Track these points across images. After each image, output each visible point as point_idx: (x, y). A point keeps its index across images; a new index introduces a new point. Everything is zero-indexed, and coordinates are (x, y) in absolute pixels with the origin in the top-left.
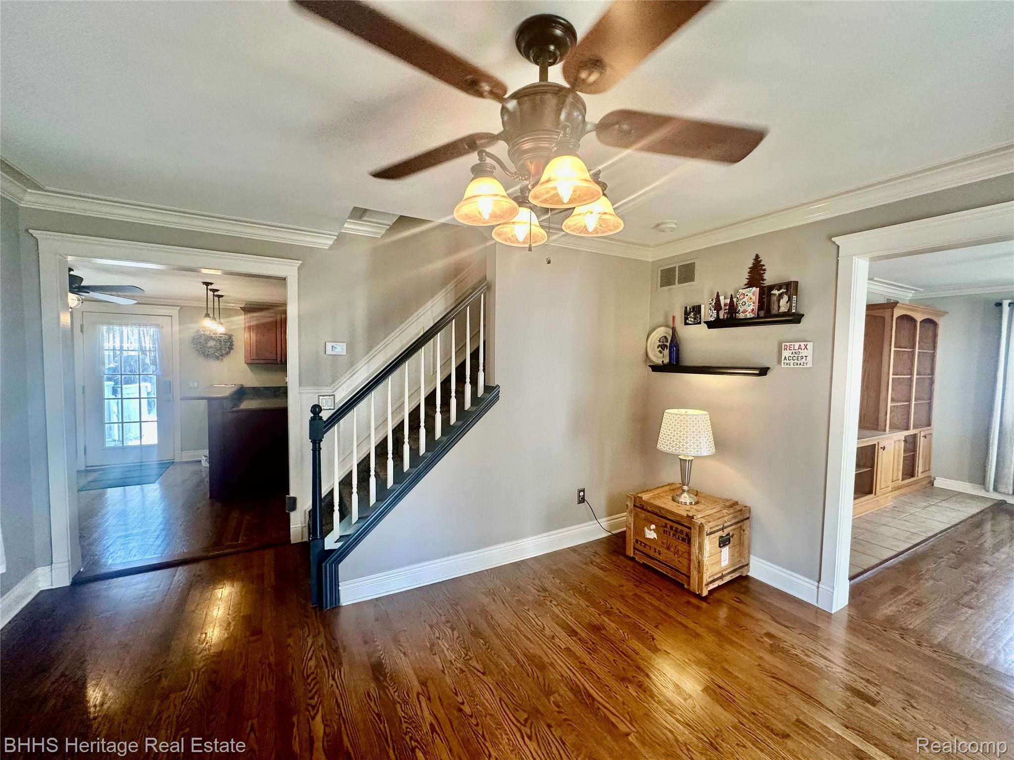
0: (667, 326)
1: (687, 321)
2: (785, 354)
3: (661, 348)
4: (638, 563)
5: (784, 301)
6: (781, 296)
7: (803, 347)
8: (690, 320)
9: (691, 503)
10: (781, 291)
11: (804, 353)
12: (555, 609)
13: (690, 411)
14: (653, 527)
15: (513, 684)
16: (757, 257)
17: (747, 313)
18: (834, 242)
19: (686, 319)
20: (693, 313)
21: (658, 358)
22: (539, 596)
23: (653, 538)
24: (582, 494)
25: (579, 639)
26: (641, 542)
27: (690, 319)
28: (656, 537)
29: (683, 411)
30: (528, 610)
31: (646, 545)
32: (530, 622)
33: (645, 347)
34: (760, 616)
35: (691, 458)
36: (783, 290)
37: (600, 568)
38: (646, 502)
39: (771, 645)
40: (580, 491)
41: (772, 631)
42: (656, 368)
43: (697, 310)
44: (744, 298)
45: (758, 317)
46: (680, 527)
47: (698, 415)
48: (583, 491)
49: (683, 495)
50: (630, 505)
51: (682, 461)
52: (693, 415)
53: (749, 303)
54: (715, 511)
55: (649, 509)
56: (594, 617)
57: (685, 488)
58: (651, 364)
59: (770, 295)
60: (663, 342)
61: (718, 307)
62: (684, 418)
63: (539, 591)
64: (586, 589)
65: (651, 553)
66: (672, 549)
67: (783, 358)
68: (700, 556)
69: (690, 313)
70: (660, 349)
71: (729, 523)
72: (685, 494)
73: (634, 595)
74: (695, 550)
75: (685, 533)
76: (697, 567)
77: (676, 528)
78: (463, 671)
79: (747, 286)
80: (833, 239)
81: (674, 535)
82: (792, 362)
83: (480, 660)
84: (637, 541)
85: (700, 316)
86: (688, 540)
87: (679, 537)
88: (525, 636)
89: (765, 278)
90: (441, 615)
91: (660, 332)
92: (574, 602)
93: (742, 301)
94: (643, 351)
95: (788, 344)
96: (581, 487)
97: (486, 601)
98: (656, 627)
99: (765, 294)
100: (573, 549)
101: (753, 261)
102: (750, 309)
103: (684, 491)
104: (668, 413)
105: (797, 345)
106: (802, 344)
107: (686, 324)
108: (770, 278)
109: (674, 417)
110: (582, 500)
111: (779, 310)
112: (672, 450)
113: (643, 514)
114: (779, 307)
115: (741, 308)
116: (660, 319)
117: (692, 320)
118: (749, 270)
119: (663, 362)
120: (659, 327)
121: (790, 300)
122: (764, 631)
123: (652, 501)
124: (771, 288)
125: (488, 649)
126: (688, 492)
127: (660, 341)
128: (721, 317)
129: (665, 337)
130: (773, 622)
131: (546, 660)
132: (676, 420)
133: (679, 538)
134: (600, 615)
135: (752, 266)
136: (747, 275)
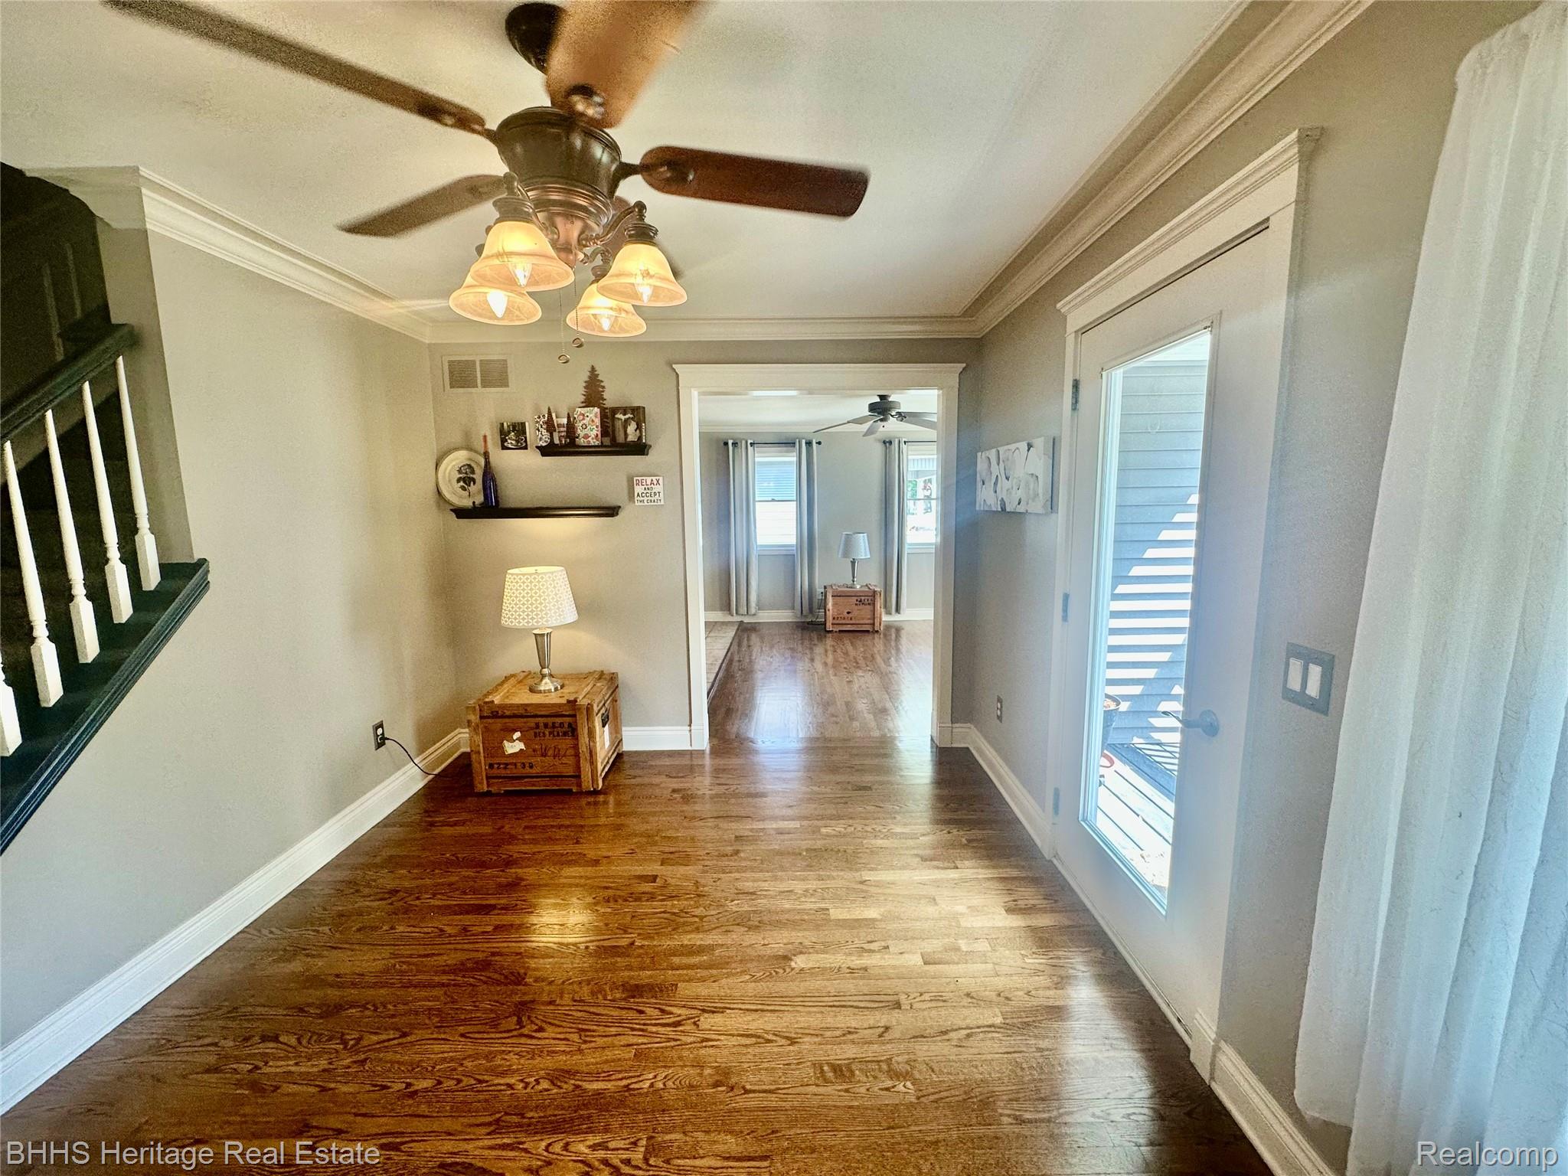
0: (469, 448)
1: (506, 444)
2: (638, 489)
3: (465, 482)
4: (498, 795)
5: (632, 428)
6: (626, 422)
7: (655, 482)
8: (510, 443)
9: (556, 689)
10: (627, 416)
11: (657, 488)
12: (433, 902)
13: (541, 569)
14: (517, 735)
15: (465, 1009)
16: (593, 368)
17: (590, 439)
18: (674, 370)
19: (503, 441)
20: (513, 434)
21: (461, 497)
22: (391, 904)
23: (517, 750)
24: (380, 731)
25: (502, 909)
26: (499, 764)
27: (509, 441)
28: (523, 747)
29: (531, 570)
30: (392, 928)
31: (507, 764)
32: (413, 938)
33: (434, 480)
34: (656, 780)
35: (549, 631)
36: (629, 416)
37: (451, 826)
38: (500, 706)
39: (682, 797)
40: (376, 728)
41: (676, 786)
42: (461, 513)
43: (519, 429)
44: (583, 419)
45: (602, 446)
46: (558, 720)
47: (552, 573)
48: (381, 725)
49: (544, 682)
50: (474, 718)
51: (539, 638)
52: (545, 574)
53: (590, 428)
54: (589, 687)
55: (508, 713)
56: (497, 877)
57: (546, 671)
58: (452, 508)
59: (613, 418)
60: (466, 473)
61: (550, 426)
62: (535, 578)
63: (385, 899)
64: (457, 858)
65: (520, 771)
66: (550, 753)
67: (636, 495)
68: (591, 744)
69: (509, 432)
70: (462, 483)
71: (608, 696)
72: (547, 680)
73: (524, 829)
74: (584, 739)
75: (566, 726)
76: (588, 758)
77: (554, 723)
78: (363, 1062)
79: (584, 405)
80: (674, 366)
81: (550, 733)
82: (645, 499)
83: (378, 1028)
84: (491, 766)
85: (526, 438)
86: (573, 731)
87: (558, 733)
88: (420, 956)
89: (605, 397)
90: (216, 1044)
91: (459, 458)
92: (453, 879)
93: (582, 423)
94: (432, 486)
95: (640, 478)
96: (377, 721)
97: (296, 966)
98: (578, 842)
99: (608, 418)
100: (384, 824)
101: (588, 374)
102: (593, 434)
103: (543, 676)
104: (512, 574)
105: (649, 479)
106: (654, 478)
107: (504, 448)
108: (611, 398)
109: (520, 579)
110: (381, 742)
111: (626, 438)
112: (523, 624)
113: (498, 724)
114: (626, 435)
115: (580, 432)
116: (457, 438)
117: (514, 442)
118: (584, 385)
119: (474, 503)
120: (456, 449)
121: (639, 427)
122: (670, 790)
123: (508, 701)
124: (614, 411)
125: (375, 1010)
126: (551, 676)
127: (460, 471)
128: (557, 441)
129: (469, 466)
130: (670, 779)
131: (481, 956)
132: (524, 583)
133: (558, 735)
134: (503, 871)
135: (587, 379)
136: (582, 391)
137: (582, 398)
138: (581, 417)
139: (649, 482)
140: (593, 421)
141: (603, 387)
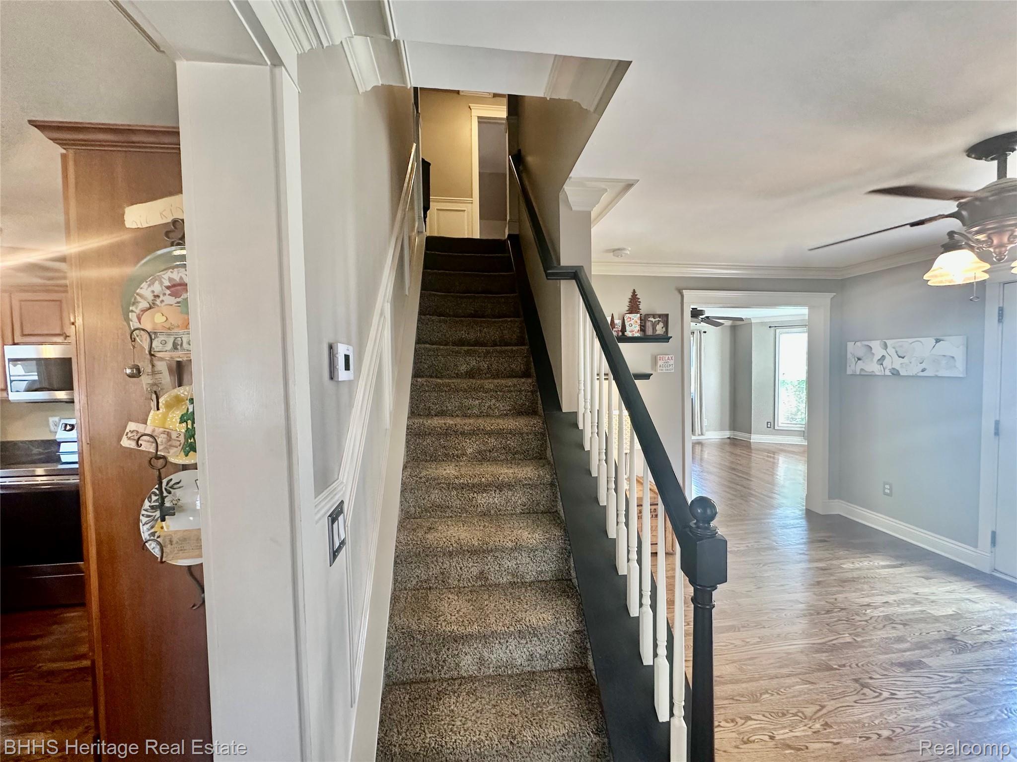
2: (660, 363)
5: (660, 326)
6: (656, 323)
7: (670, 359)
10: (656, 319)
11: (671, 362)
16: (634, 291)
17: (634, 333)
18: (681, 293)
36: (658, 319)
45: (641, 336)
53: (634, 327)
59: (646, 320)
67: (657, 367)
79: (630, 312)
80: (681, 291)
82: (664, 368)
89: (641, 308)
93: (629, 323)
95: (661, 356)
99: (644, 320)
101: (631, 294)
102: (636, 329)
105: (666, 357)
106: (669, 356)
108: (644, 308)
111: (656, 332)
114: (655, 330)
115: (629, 329)
118: (628, 301)
121: (664, 326)
124: (647, 316)
135: (630, 297)
136: (627, 304)
137: (627, 308)
138: (629, 320)
139: (666, 359)
140: (636, 322)
141: (640, 302)
